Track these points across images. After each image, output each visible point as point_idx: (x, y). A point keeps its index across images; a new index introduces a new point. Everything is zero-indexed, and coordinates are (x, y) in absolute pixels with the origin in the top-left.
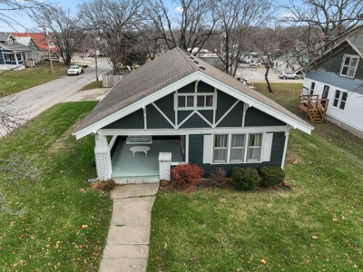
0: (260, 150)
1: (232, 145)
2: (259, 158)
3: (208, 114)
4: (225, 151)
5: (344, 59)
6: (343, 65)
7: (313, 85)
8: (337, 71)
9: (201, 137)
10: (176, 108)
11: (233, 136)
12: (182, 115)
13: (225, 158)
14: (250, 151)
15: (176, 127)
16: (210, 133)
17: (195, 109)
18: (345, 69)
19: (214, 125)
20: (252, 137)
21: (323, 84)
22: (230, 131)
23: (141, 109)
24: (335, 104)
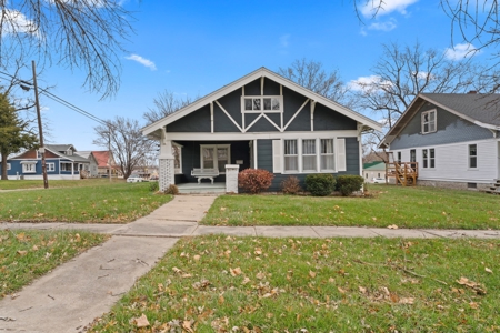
0: (333, 157)
1: (304, 153)
2: (333, 168)
3: (276, 117)
4: (296, 158)
5: (423, 117)
6: (423, 124)
7: (399, 154)
8: (419, 131)
9: (270, 142)
10: (243, 111)
11: (304, 141)
12: (250, 118)
13: (297, 168)
14: (324, 159)
15: (244, 130)
16: (279, 137)
17: (263, 112)
18: (426, 126)
19: (282, 129)
20: (324, 142)
21: (409, 149)
22: (299, 136)
23: (209, 105)
24: (425, 166)
